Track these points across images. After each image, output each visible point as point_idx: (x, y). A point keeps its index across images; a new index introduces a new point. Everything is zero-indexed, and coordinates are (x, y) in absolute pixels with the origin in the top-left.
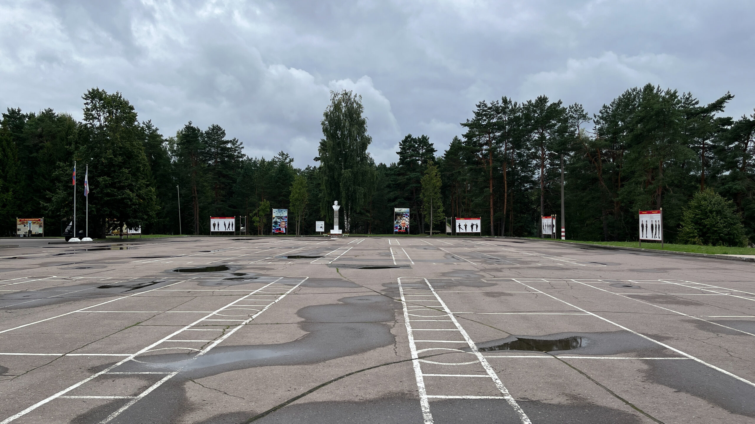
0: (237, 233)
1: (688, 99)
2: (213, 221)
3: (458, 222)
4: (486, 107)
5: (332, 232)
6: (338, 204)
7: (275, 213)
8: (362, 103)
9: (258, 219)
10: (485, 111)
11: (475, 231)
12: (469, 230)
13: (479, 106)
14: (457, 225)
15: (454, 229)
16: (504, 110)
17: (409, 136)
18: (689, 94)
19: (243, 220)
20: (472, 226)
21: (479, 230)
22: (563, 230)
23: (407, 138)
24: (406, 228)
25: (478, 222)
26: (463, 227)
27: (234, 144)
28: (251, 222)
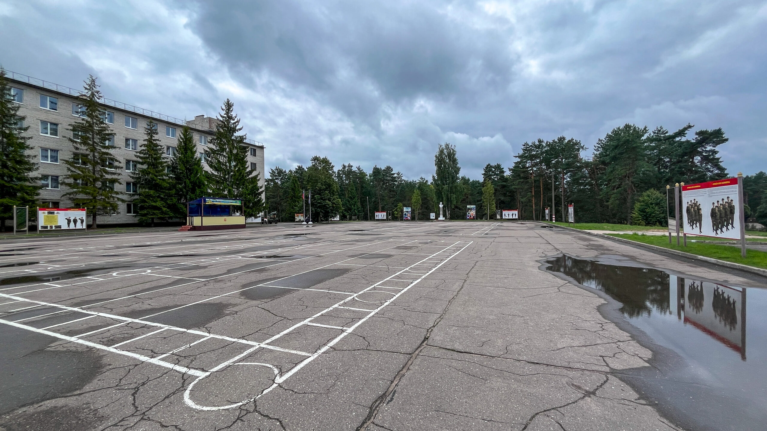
0: (387, 220)
1: (660, 131)
2: (376, 214)
3: (504, 212)
4: (528, 145)
5: (439, 219)
6: (442, 204)
7: (405, 209)
8: (456, 149)
9: (397, 213)
10: (528, 148)
11: (514, 217)
12: (511, 217)
13: (524, 145)
14: (503, 214)
15: (501, 216)
16: (538, 147)
17: (489, 165)
18: (661, 127)
19: (390, 213)
20: (513, 215)
21: (517, 217)
22: (554, 216)
23: (487, 166)
24: (474, 217)
25: (516, 212)
26: (507, 215)
27: (398, 175)
28: (393, 214)
